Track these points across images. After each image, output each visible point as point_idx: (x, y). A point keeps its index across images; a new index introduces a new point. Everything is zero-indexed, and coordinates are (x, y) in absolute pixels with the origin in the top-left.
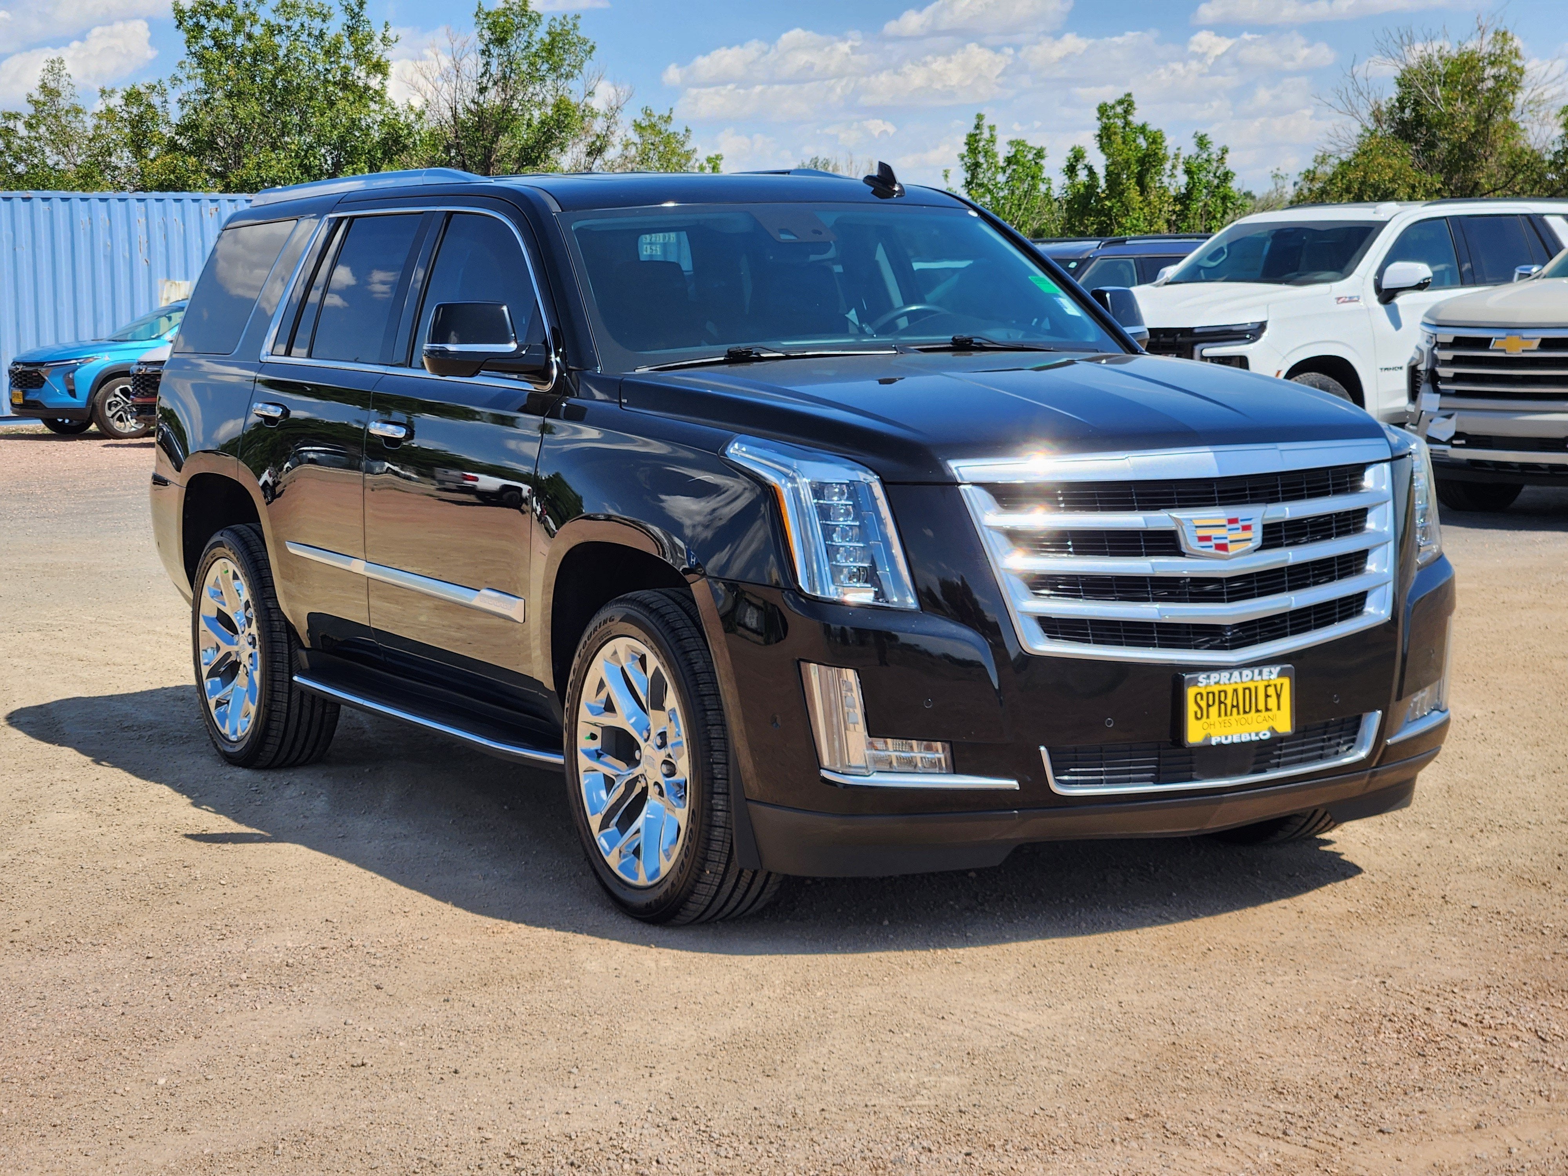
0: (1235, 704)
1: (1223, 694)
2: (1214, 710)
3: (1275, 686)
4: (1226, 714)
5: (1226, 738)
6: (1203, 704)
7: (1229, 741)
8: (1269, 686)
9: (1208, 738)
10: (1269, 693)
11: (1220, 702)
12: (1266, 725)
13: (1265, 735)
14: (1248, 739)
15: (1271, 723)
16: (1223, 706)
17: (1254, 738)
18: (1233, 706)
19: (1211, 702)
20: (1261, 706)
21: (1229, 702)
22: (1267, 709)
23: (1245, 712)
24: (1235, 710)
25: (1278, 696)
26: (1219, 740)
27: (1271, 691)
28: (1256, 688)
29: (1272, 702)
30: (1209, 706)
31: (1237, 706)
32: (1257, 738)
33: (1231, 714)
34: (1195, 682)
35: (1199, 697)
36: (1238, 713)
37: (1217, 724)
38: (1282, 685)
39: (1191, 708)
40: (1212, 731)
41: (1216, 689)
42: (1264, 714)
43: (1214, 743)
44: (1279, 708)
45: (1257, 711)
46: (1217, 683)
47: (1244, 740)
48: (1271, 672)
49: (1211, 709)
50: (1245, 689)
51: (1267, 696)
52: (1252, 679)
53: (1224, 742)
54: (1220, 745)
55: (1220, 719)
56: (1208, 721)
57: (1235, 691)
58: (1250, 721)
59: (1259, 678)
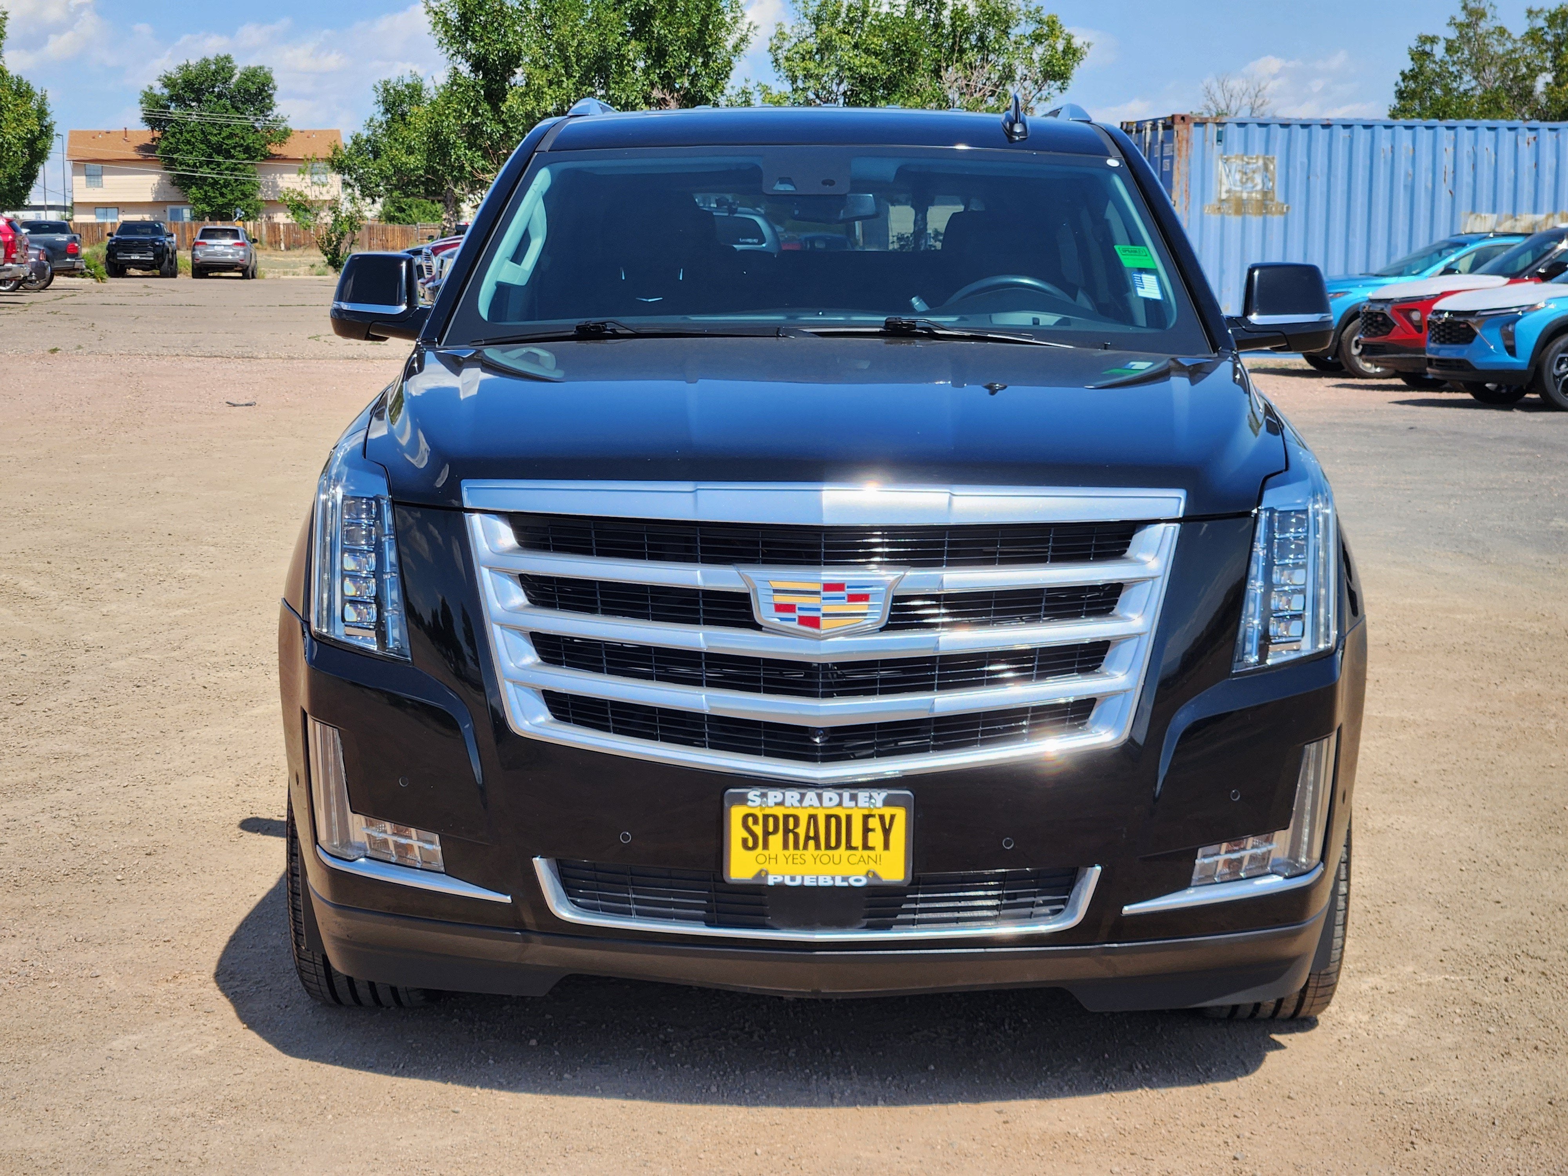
0: (812, 834)
1: (791, 820)
2: (776, 840)
3: (882, 818)
4: (796, 847)
5: (793, 879)
6: (758, 830)
7: (798, 882)
8: (873, 816)
9: (762, 874)
10: (870, 826)
11: (786, 831)
12: (863, 869)
13: (857, 880)
14: (830, 883)
15: (872, 866)
16: (791, 836)
17: (839, 883)
18: (808, 838)
19: (771, 829)
20: (857, 840)
21: (801, 831)
22: (866, 847)
23: (828, 847)
24: (811, 843)
25: (886, 832)
26: (779, 879)
27: (874, 823)
28: (849, 818)
29: (876, 838)
30: (766, 833)
31: (816, 838)
32: (845, 884)
33: (805, 847)
34: (743, 800)
35: (750, 820)
36: (818, 847)
37: (781, 859)
38: (892, 817)
39: (736, 833)
40: (770, 867)
41: (780, 812)
42: (860, 852)
43: (771, 882)
44: (886, 846)
45: (849, 847)
46: (781, 804)
47: (821, 883)
48: (871, 797)
49: (771, 838)
50: (828, 817)
51: (866, 830)
52: (840, 804)
53: (788, 882)
54: (781, 888)
55: (786, 853)
56: (766, 852)
57: (813, 818)
58: (837, 860)
59: (853, 804)
